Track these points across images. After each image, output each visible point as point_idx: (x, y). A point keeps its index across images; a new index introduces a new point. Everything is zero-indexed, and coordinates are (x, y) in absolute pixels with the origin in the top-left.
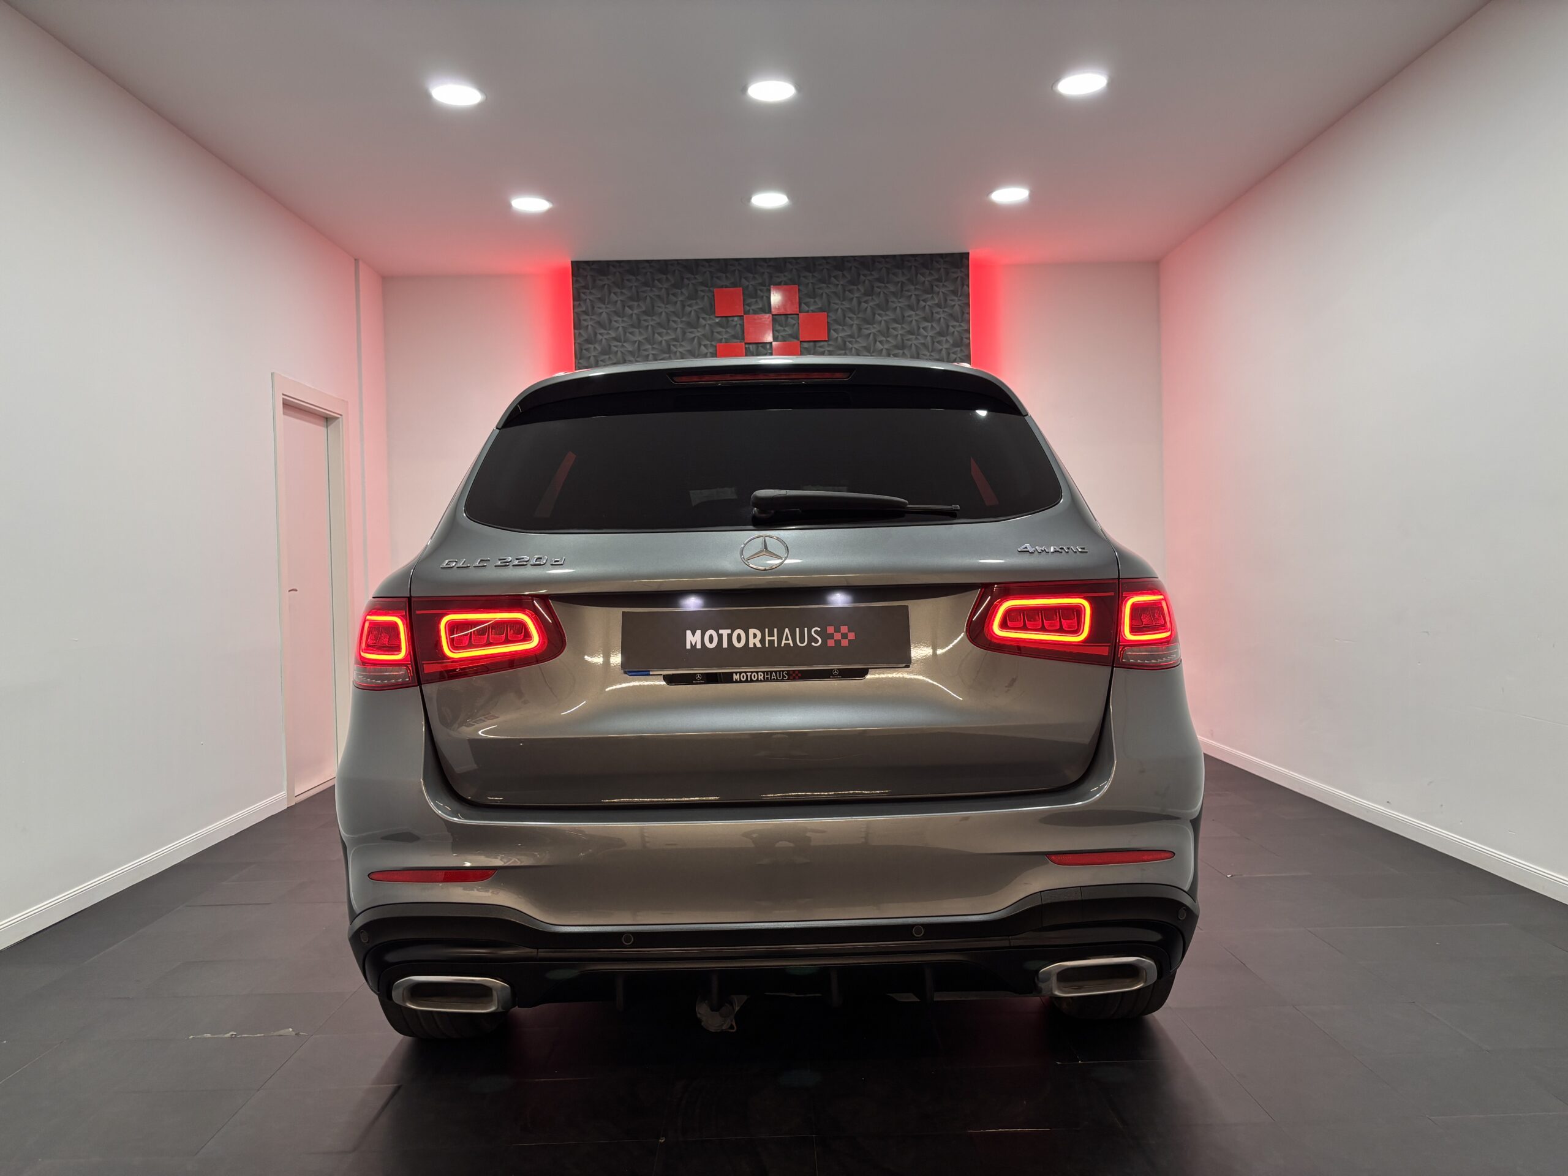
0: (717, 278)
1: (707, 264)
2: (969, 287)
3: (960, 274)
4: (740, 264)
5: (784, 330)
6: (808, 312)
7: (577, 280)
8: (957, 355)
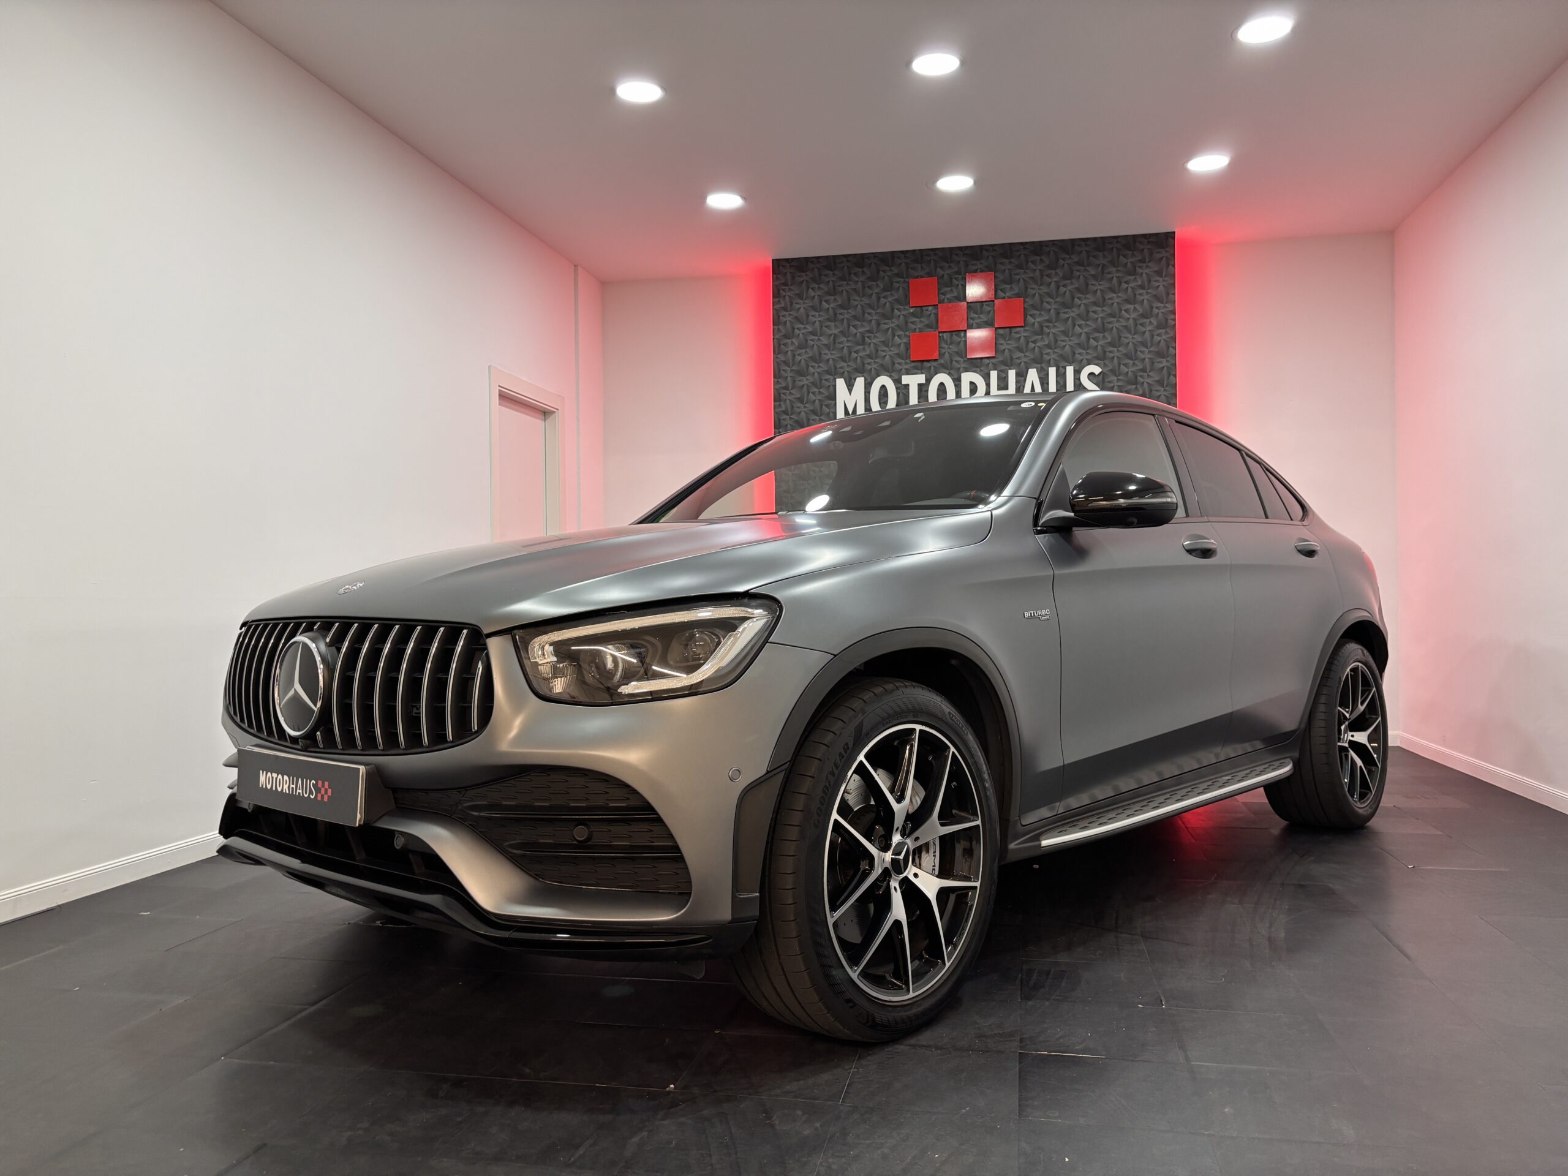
0: (912, 268)
1: (903, 255)
2: (1174, 266)
3: (1165, 254)
4: (935, 254)
5: (979, 317)
6: (1004, 298)
7: (777, 277)
8: (1162, 337)
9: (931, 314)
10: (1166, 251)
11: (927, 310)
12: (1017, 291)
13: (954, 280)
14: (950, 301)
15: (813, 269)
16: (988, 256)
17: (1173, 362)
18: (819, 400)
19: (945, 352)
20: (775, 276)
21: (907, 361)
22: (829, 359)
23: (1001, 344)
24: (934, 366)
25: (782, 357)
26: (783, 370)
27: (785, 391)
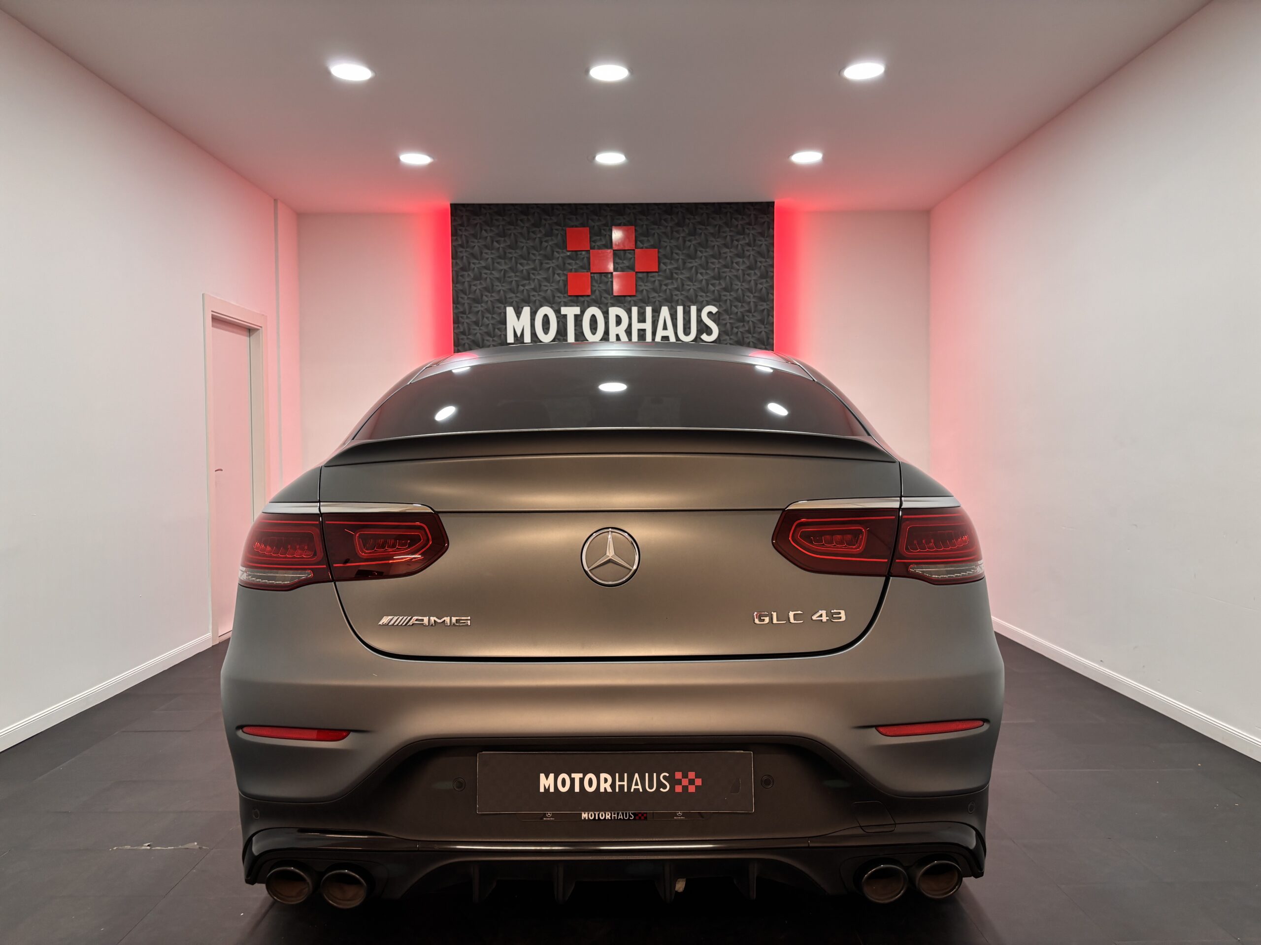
0: (568, 219)
1: (562, 208)
2: (773, 229)
3: (767, 220)
4: (588, 208)
5: (623, 263)
6: (642, 248)
7: (455, 219)
8: (763, 285)
9: (583, 258)
10: (767, 217)
11: (581, 254)
12: (652, 243)
13: (602, 231)
14: (599, 248)
15: (486, 214)
16: (630, 213)
17: (772, 305)
18: (492, 324)
19: (595, 290)
20: (453, 218)
21: (566, 295)
22: (500, 291)
23: (640, 285)
24: (587, 301)
25: (460, 287)
26: (462, 298)
27: (462, 315)
